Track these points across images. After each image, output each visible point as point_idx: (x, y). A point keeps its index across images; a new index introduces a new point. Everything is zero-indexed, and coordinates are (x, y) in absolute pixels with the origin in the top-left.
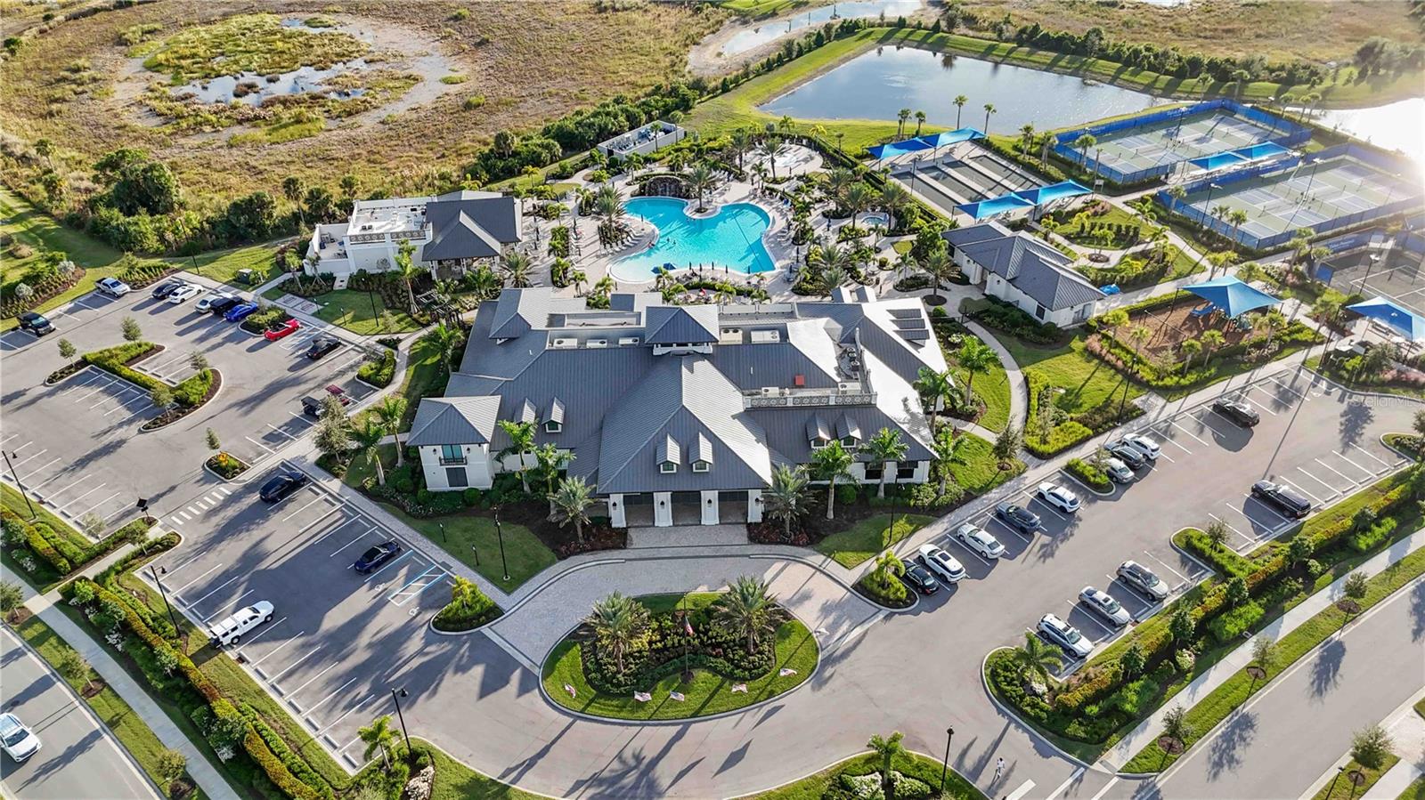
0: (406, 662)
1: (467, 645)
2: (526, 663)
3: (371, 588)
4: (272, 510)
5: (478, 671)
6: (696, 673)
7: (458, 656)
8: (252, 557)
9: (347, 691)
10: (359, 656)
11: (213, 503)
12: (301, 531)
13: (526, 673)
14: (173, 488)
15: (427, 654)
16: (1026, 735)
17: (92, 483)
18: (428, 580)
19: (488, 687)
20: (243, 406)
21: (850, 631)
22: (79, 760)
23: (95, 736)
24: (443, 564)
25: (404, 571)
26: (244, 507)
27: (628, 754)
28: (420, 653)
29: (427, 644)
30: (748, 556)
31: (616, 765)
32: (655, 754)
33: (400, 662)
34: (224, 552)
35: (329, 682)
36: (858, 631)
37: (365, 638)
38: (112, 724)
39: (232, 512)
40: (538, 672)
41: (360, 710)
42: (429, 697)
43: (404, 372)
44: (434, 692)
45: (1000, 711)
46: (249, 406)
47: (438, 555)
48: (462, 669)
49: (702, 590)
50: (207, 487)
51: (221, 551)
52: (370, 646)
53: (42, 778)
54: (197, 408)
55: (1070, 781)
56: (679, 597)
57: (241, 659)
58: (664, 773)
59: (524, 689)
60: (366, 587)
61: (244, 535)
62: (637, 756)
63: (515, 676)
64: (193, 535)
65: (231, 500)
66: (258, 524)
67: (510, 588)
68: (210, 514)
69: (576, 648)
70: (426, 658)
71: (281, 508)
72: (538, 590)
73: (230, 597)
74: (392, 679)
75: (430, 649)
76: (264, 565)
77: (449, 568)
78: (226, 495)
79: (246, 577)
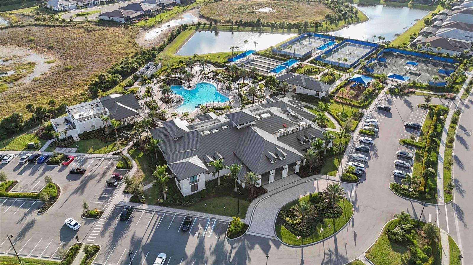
0: (230, 253)
1: (246, 240)
2: (271, 237)
3: (193, 235)
4: (128, 223)
5: (257, 246)
6: (324, 220)
7: (246, 244)
8: (136, 243)
10: (212, 259)
11: (101, 229)
12: (147, 226)
13: (274, 241)
15: (235, 248)
16: (417, 203)
17: (35, 240)
18: (211, 225)
20: (77, 192)
21: (351, 193)
24: (211, 218)
26: (115, 226)
27: (327, 251)
28: (232, 248)
29: (232, 245)
30: (305, 182)
31: (326, 256)
32: (334, 248)
33: (228, 254)
34: (123, 244)
36: (353, 193)
37: (208, 253)
39: (111, 229)
40: (277, 238)
43: (134, 161)
44: (250, 259)
45: (406, 199)
46: (80, 191)
47: (208, 216)
48: (252, 248)
49: (301, 197)
50: (91, 225)
51: (121, 245)
52: (212, 254)
54: (57, 198)
55: (437, 210)
58: (342, 252)
59: (278, 246)
60: (191, 235)
61: (124, 236)
62: (330, 251)
63: (271, 243)
64: (103, 243)
65: (107, 226)
66: (127, 230)
67: (243, 217)
68: (103, 233)
69: (282, 227)
70: (236, 250)
71: (131, 221)
72: (253, 214)
73: (141, 258)
74: (231, 260)
75: (235, 246)
76: (144, 242)
77: (215, 218)
78: (103, 225)
79: (140, 250)
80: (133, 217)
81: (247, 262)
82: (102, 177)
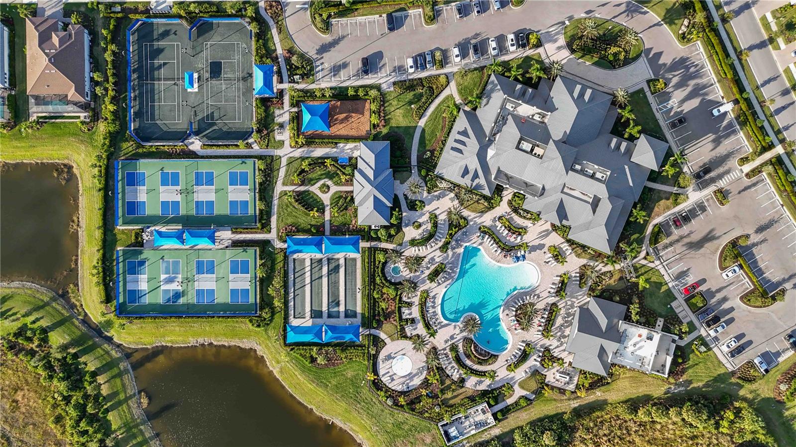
0: (678, 75)
2: (645, 59)
5: (661, 62)
6: (602, 34)
8: (717, 142)
9: (697, 71)
10: (692, 83)
11: (726, 178)
13: (647, 55)
14: (739, 193)
15: (672, 75)
18: (665, 107)
19: (659, 54)
20: (711, 237)
21: (552, 31)
22: (766, 79)
23: (763, 85)
24: (658, 112)
25: (672, 114)
26: (716, 170)
27: (630, 18)
28: (675, 76)
29: (671, 79)
31: (634, 15)
34: (725, 149)
35: (701, 77)
37: (689, 89)
38: (758, 87)
39: (721, 170)
40: (643, 55)
41: (694, 63)
42: (676, 58)
43: (647, 233)
44: (674, 60)
46: (709, 236)
47: (658, 116)
48: (665, 65)
49: (588, 63)
50: (728, 188)
52: (688, 86)
53: (776, 76)
54: (729, 242)
56: (595, 64)
57: (723, 98)
58: (623, 8)
59: (651, 49)
60: (684, 112)
61: (718, 155)
62: (628, 15)
63: (651, 56)
64: (734, 162)
65: (720, 177)
66: (713, 159)
67: (641, 91)
68: (727, 172)
69: (630, 57)
70: (673, 73)
71: (705, 164)
72: (633, 86)
73: (724, 127)
74: (683, 70)
75: (671, 76)
76: (714, 136)
77: (657, 109)
78: (722, 180)
79: (720, 133)
80: (701, 167)
81: (676, 60)
82: (685, 237)
